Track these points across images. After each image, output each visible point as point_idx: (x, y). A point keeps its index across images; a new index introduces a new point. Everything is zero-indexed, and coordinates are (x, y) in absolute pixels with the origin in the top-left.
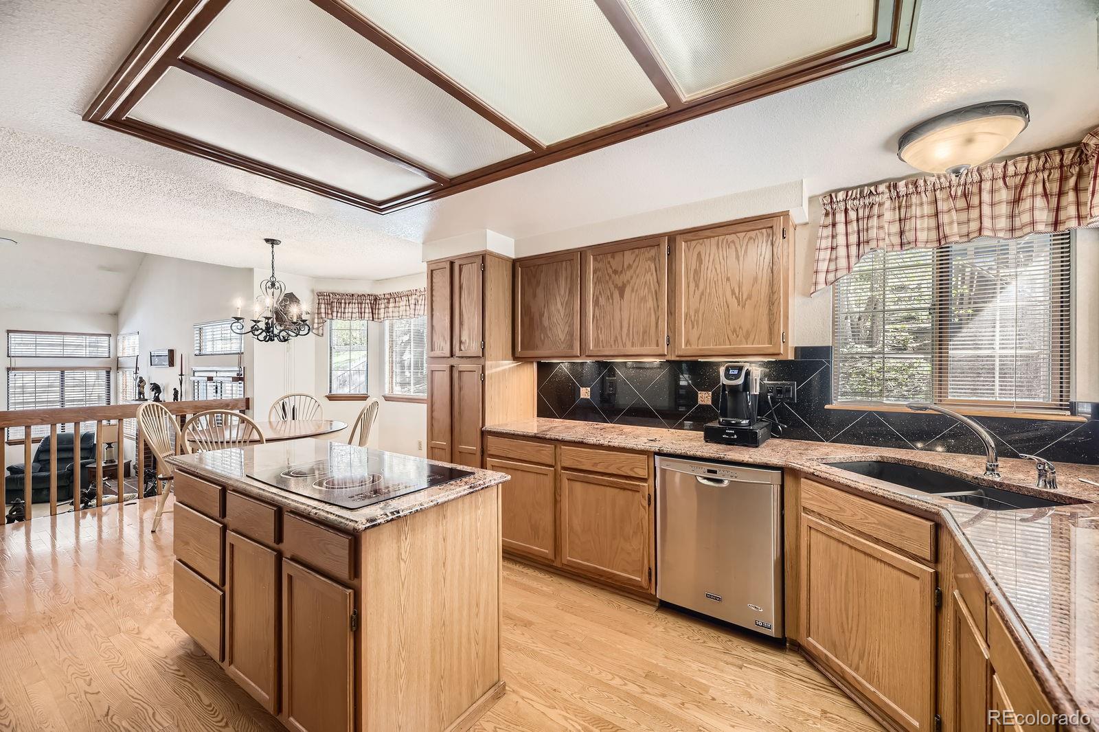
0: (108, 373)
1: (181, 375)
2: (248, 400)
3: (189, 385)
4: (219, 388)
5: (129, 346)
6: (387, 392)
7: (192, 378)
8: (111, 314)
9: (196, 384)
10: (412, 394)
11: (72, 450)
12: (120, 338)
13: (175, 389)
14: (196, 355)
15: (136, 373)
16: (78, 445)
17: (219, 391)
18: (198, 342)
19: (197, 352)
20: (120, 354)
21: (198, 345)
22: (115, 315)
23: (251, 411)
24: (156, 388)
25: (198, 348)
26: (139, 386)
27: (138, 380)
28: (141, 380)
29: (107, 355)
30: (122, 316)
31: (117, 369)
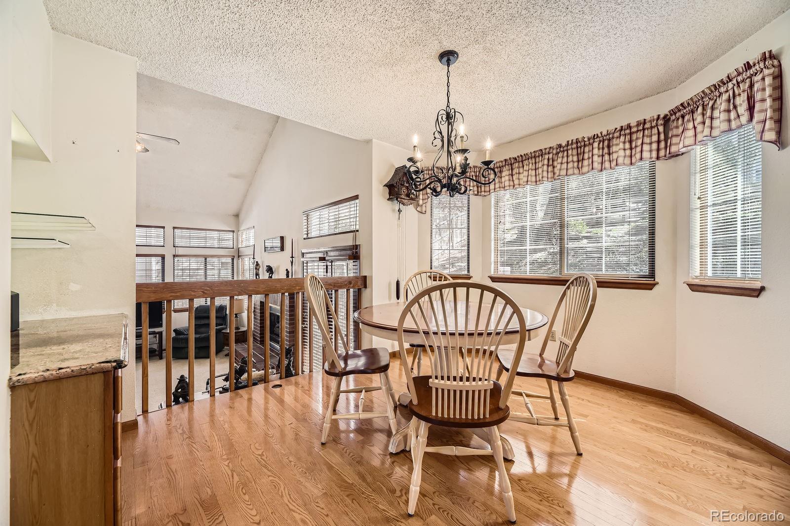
0: (233, 259)
1: (292, 257)
2: (365, 277)
3: (298, 266)
4: (329, 267)
5: (248, 239)
6: (492, 273)
7: (302, 259)
8: (235, 216)
9: (305, 265)
10: (528, 274)
11: (208, 318)
12: (240, 233)
13: (287, 270)
14: (304, 239)
15: (254, 258)
16: (213, 315)
17: (329, 270)
18: (306, 227)
19: (305, 236)
20: (240, 246)
21: (306, 230)
22: (237, 216)
23: (368, 290)
24: (270, 270)
25: (306, 233)
26: (256, 269)
27: (255, 263)
28: (257, 264)
29: (232, 247)
30: (242, 216)
31: (239, 256)
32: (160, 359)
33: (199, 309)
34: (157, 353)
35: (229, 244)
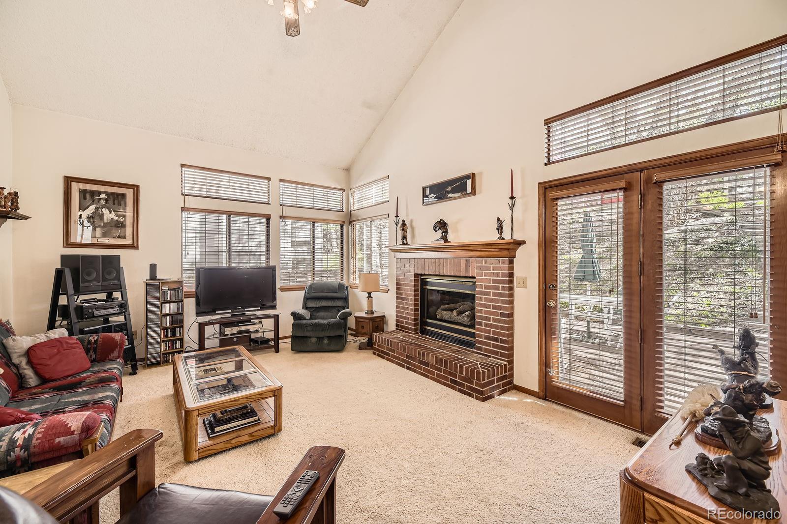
0: (342, 226)
8: (346, 170)
12: (351, 192)
20: (351, 208)
22: (348, 170)
28: (404, 224)
29: (341, 210)
30: (354, 173)
31: (351, 222)
32: (276, 352)
33: (314, 286)
34: (272, 343)
35: (335, 204)
